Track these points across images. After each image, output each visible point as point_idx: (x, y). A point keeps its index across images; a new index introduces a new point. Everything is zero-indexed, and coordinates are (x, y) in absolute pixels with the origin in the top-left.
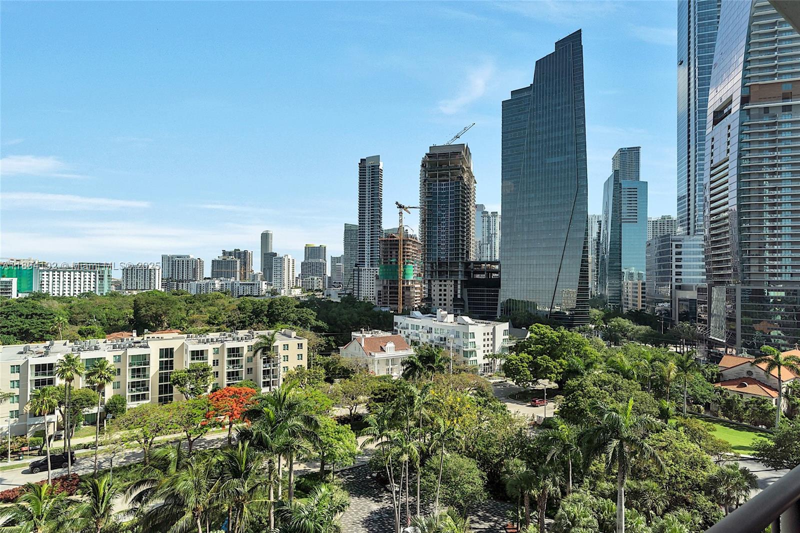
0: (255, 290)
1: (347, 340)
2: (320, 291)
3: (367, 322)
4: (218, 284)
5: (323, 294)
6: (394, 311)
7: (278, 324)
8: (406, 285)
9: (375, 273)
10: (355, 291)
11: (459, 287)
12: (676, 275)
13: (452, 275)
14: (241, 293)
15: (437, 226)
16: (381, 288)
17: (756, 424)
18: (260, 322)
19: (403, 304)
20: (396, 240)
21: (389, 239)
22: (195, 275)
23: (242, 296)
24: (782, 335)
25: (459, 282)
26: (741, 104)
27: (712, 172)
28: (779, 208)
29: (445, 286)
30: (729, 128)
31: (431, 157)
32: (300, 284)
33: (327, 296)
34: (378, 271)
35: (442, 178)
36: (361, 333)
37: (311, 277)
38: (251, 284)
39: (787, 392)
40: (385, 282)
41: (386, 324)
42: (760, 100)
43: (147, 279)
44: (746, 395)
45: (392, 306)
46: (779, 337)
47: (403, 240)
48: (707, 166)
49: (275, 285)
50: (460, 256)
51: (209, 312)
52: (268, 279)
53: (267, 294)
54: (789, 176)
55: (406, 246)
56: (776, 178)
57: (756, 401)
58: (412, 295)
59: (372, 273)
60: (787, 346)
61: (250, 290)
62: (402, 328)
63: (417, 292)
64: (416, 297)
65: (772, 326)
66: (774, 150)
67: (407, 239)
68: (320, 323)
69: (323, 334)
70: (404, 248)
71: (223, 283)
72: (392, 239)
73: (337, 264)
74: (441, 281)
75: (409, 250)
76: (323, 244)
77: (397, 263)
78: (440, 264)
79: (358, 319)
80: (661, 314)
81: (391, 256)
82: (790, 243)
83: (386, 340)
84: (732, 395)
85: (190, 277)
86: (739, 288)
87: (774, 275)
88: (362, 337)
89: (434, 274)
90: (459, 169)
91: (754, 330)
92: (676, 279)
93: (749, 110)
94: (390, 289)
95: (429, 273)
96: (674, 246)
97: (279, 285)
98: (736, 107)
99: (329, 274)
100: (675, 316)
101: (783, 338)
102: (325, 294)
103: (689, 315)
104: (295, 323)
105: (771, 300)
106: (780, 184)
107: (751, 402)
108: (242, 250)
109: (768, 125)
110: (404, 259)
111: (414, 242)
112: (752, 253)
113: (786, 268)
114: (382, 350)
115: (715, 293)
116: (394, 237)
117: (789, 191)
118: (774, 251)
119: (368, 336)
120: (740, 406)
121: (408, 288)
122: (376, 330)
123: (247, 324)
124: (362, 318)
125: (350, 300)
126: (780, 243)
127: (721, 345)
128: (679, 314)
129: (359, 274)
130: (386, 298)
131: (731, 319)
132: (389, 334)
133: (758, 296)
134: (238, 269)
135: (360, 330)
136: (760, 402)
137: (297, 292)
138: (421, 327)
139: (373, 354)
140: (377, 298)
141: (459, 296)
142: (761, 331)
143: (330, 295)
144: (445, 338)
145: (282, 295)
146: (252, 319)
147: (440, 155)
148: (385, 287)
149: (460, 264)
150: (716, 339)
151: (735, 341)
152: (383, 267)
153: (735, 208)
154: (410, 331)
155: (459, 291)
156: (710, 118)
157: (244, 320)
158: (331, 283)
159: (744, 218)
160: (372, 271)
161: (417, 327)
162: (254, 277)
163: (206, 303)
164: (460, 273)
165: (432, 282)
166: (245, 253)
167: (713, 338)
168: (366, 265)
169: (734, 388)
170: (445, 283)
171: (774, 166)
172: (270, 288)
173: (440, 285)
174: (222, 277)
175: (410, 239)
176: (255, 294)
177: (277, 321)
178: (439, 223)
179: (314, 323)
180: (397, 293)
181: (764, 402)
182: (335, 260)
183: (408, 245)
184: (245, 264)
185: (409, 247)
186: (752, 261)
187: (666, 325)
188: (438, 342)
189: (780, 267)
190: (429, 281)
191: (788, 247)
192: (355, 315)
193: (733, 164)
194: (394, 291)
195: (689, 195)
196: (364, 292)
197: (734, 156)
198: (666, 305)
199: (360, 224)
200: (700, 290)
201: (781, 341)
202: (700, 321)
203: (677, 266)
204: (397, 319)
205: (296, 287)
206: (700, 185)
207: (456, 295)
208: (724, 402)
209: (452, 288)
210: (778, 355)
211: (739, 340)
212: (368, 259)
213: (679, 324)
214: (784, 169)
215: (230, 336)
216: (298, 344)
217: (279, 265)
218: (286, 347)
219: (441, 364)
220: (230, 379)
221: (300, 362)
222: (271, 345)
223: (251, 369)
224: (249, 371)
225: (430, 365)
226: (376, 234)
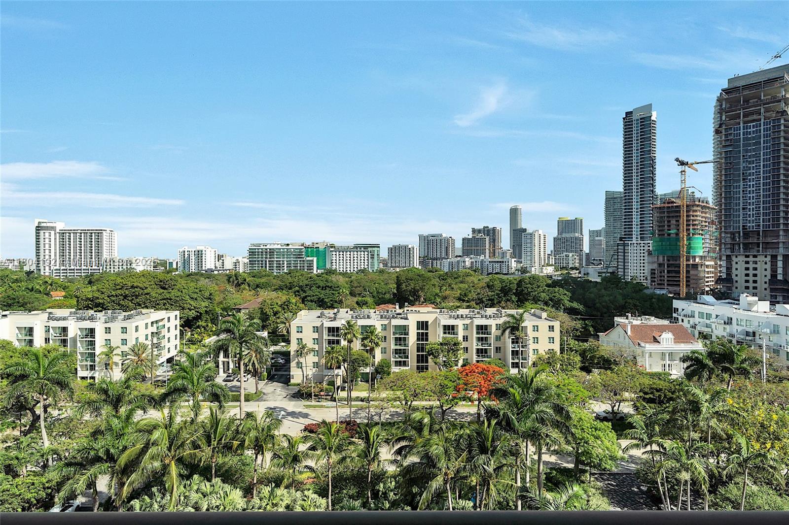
0: (504, 268)
1: (609, 326)
2: (576, 269)
3: (635, 305)
4: (468, 261)
5: (580, 273)
6: (675, 294)
7: (528, 304)
8: (691, 262)
9: (646, 248)
10: (619, 270)
11: (780, 264)
13: (766, 248)
14: (490, 271)
15: (742, 183)
16: (655, 266)
18: (509, 300)
19: (687, 286)
20: (677, 206)
21: (666, 205)
22: (447, 253)
23: (491, 273)
25: (780, 258)
29: (756, 263)
31: (729, 92)
32: (552, 261)
33: (585, 274)
34: (650, 245)
35: (750, 118)
36: (627, 318)
37: (565, 254)
38: (500, 262)
40: (661, 259)
41: (664, 309)
43: (407, 257)
45: (671, 288)
47: (687, 206)
49: (525, 263)
50: (781, 222)
51: (461, 289)
52: (517, 256)
53: (517, 272)
55: (691, 213)
58: (702, 275)
59: (642, 248)
61: (499, 268)
62: (685, 316)
63: (709, 273)
64: (708, 277)
67: (693, 204)
68: (575, 305)
69: (579, 317)
70: (687, 216)
71: (473, 260)
72: (670, 205)
73: (597, 238)
74: (747, 256)
75: (695, 218)
76: (579, 217)
77: (677, 234)
78: (747, 234)
79: (622, 302)
81: (669, 226)
83: (662, 329)
85: (443, 255)
88: (628, 323)
89: (737, 247)
90: (779, 101)
94: (668, 267)
95: (729, 246)
97: (529, 262)
99: (586, 249)
102: (582, 273)
104: (547, 304)
108: (491, 227)
110: (688, 230)
111: (703, 207)
114: (655, 340)
116: (673, 202)
119: (637, 322)
121: (695, 266)
122: (647, 317)
124: (628, 301)
125: (613, 280)
129: (624, 249)
130: (662, 278)
132: (666, 322)
134: (487, 246)
135: (625, 315)
137: (549, 270)
138: (714, 316)
139: (642, 344)
140: (649, 278)
141: (780, 277)
143: (588, 274)
144: (754, 333)
145: (533, 273)
147: (746, 87)
148: (660, 265)
149: (781, 233)
152: (658, 240)
154: (697, 320)
155: (780, 271)
157: (493, 298)
158: (589, 260)
160: (642, 245)
161: (709, 316)
162: (504, 254)
163: (457, 280)
164: (780, 245)
165: (734, 258)
166: (494, 230)
168: (634, 239)
170: (755, 259)
172: (520, 266)
173: (747, 262)
174: (472, 254)
175: (697, 203)
176: (504, 272)
177: (527, 300)
178: (744, 179)
179: (568, 304)
180: (679, 272)
182: (593, 234)
183: (694, 211)
184: (494, 241)
185: (695, 214)
188: (742, 337)
190: (728, 257)
192: (620, 298)
194: (674, 269)
196: (632, 271)
199: (625, 190)
204: (676, 304)
205: (548, 265)
207: (774, 276)
209: (768, 266)
212: (637, 231)
216: (549, 326)
217: (529, 241)
218: (536, 328)
219: (745, 365)
220: (479, 356)
221: (551, 346)
222: (519, 325)
223: (500, 348)
224: (498, 349)
225: (728, 365)
226: (647, 201)
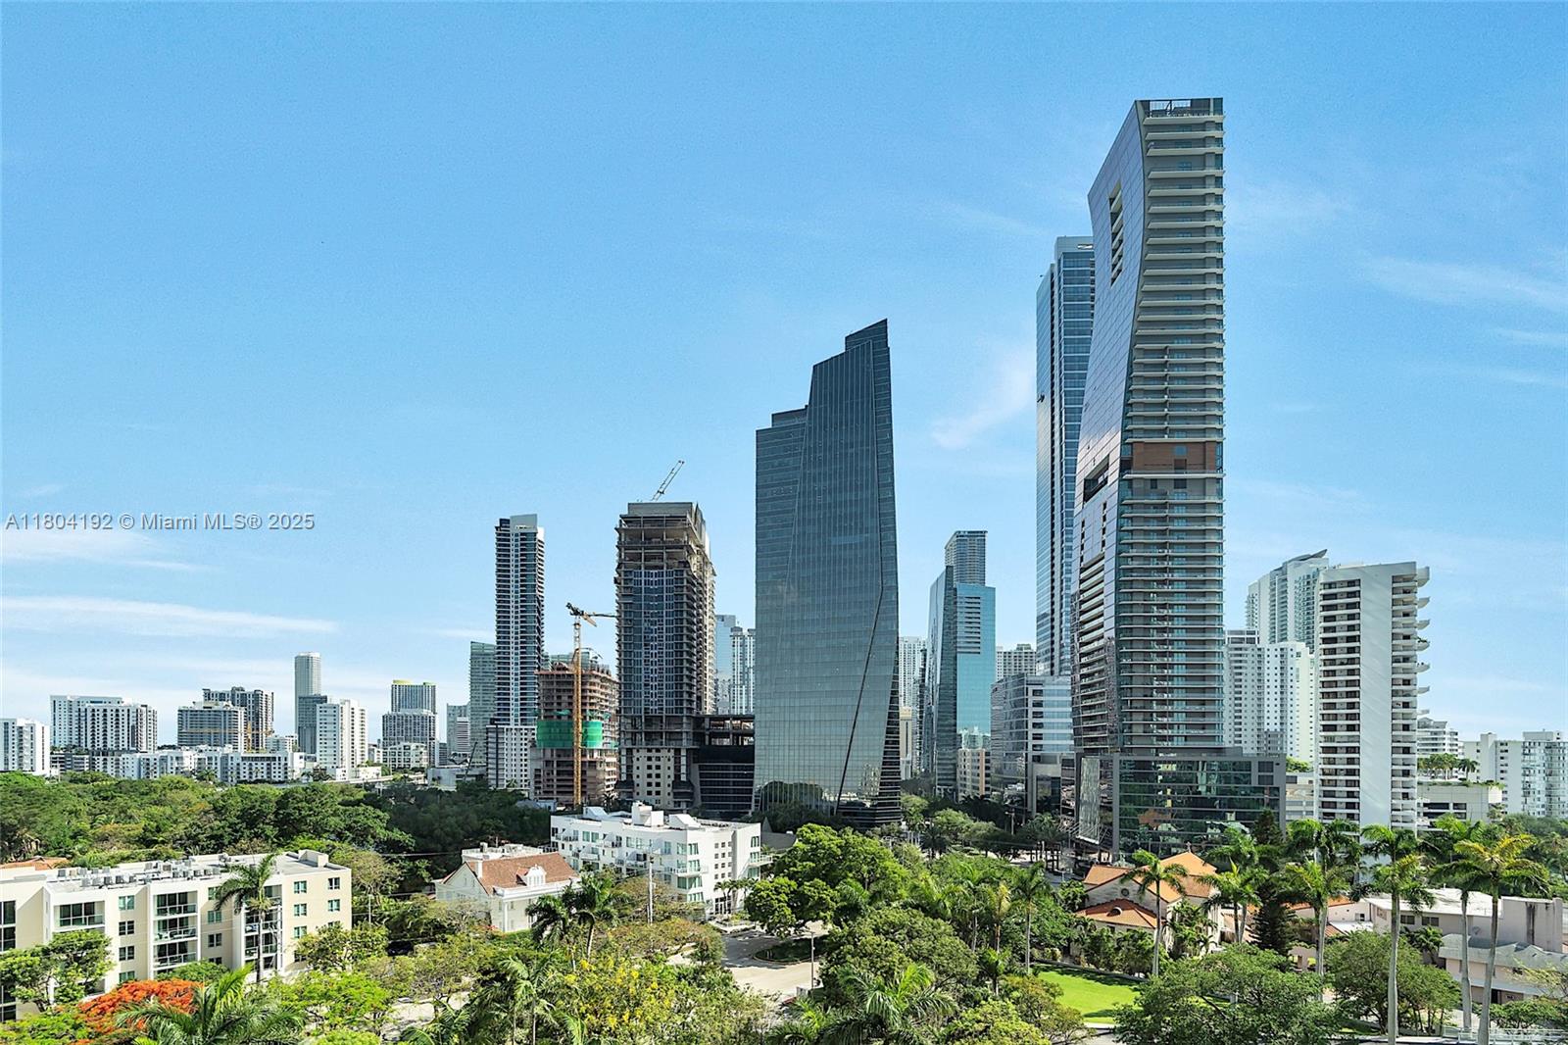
0: (277, 770)
1: (452, 866)
2: (422, 770)
3: (497, 828)
4: (190, 758)
5: (426, 777)
6: (566, 805)
7: (299, 840)
8: (588, 758)
9: (530, 737)
10: (490, 771)
11: (683, 761)
12: (1034, 739)
13: (670, 740)
14: (244, 775)
15: (643, 650)
16: (540, 765)
17: (1131, 973)
18: (257, 836)
19: (583, 793)
20: (569, 675)
21: (556, 672)
22: (134, 739)
23: (245, 782)
24: (1174, 830)
25: (683, 753)
26: (1120, 471)
27: (1083, 575)
28: (1170, 637)
29: (658, 759)
30: (1105, 507)
31: (628, 522)
32: (378, 757)
33: (434, 780)
34: (535, 732)
35: (651, 563)
36: (482, 851)
37: (403, 744)
38: (268, 758)
39: (1173, 919)
40: (548, 753)
41: (535, 831)
42: (1145, 468)
43: (13, 749)
44: (1119, 927)
45: (562, 798)
46: (1170, 834)
47: (583, 676)
48: (1076, 566)
49: (323, 760)
50: (685, 705)
51: (151, 818)
52: (308, 749)
53: (305, 777)
54: (1182, 588)
55: (588, 687)
56: (1166, 589)
57: (1132, 937)
58: (601, 776)
59: (524, 737)
60: (1179, 846)
61: (265, 770)
62: (566, 839)
63: (608, 774)
64: (608, 780)
65: (1161, 817)
66: (1163, 546)
67: (591, 671)
68: (397, 835)
69: (403, 855)
70: (583, 691)
71: (202, 756)
72: (561, 673)
73: (459, 719)
74: (649, 750)
75: (593, 694)
76: (431, 682)
77: (570, 717)
78: (649, 720)
79: (476, 823)
80: (1012, 803)
81: (559, 704)
82: (1184, 691)
83: (530, 863)
84: (1099, 929)
85: (124, 744)
86: (1117, 757)
87: (1163, 738)
88: (480, 858)
89: (638, 736)
90: (682, 548)
91: (1137, 823)
92: (1034, 746)
93: (1130, 480)
94: (558, 766)
95: (629, 736)
96: (1030, 693)
97: (330, 759)
98: (1113, 474)
100: (1032, 805)
101: (1173, 835)
102: (430, 777)
103: (1051, 804)
104: (340, 837)
105: (1160, 777)
106: (1170, 598)
107: (1125, 939)
108: (249, 689)
109: (1156, 506)
110: (584, 711)
111: (603, 679)
112: (1134, 705)
113: (1178, 728)
114: (520, 882)
115: (1085, 768)
116: (565, 669)
117: (1183, 611)
118: (1163, 702)
119: (495, 855)
120: (1110, 945)
121: (593, 764)
122: (512, 845)
123: (226, 842)
124: (487, 821)
125: (475, 789)
126: (1171, 690)
127: (1091, 848)
128: (1038, 801)
129: (497, 738)
130: (550, 783)
131: (1107, 807)
133: (1143, 771)
134: (241, 727)
135: (478, 846)
136: (1137, 937)
137: (370, 774)
138: (601, 836)
139: (500, 891)
140: (532, 783)
141: (683, 778)
142: (1147, 825)
143: (439, 778)
144: (646, 856)
145: (339, 779)
146: (237, 831)
147: (648, 520)
148: (548, 763)
149: (685, 720)
150: (1086, 839)
151: (1111, 842)
152: (545, 724)
153: (1112, 633)
154: (581, 843)
155: (683, 769)
156: (1079, 490)
157: (219, 833)
158: (446, 755)
159: (1124, 650)
160: (524, 732)
161: (595, 836)
162: (278, 744)
163: (146, 799)
164: (684, 735)
165: (635, 751)
166: (257, 695)
167: (1082, 838)
168: (512, 722)
169: (1103, 917)
170: (658, 754)
171: (1164, 570)
172: (310, 766)
173: (649, 759)
174: (202, 743)
175: (595, 672)
176: (277, 779)
177: (299, 832)
178: (645, 645)
179: (382, 834)
180: (572, 773)
181: (1142, 936)
182: (454, 711)
183: (593, 684)
184: (257, 716)
185: (593, 688)
186: (1134, 716)
187: (1018, 820)
188: (633, 862)
189: (1171, 726)
190: (629, 751)
191: (1182, 695)
192: (473, 817)
193: (1110, 564)
194: (565, 769)
195: (1053, 611)
196: (509, 773)
197: (1110, 552)
198: (1020, 787)
199: (498, 643)
200: (1066, 763)
201: (1173, 840)
202: (1065, 811)
203: (1035, 725)
204: (556, 822)
205: (371, 764)
206: (1067, 596)
207: (677, 777)
208: (1089, 941)
209: (671, 764)
210: (1156, 865)
211: (1117, 840)
212: (516, 710)
213: (1036, 816)
214: (1177, 576)
215: (168, 868)
216: (331, 880)
217: (330, 719)
218: (301, 886)
219: (608, 908)
220: (163, 961)
221: (334, 917)
222: (257, 885)
223: (219, 936)
224: (214, 940)
225: (586, 911)
226: (530, 663)
